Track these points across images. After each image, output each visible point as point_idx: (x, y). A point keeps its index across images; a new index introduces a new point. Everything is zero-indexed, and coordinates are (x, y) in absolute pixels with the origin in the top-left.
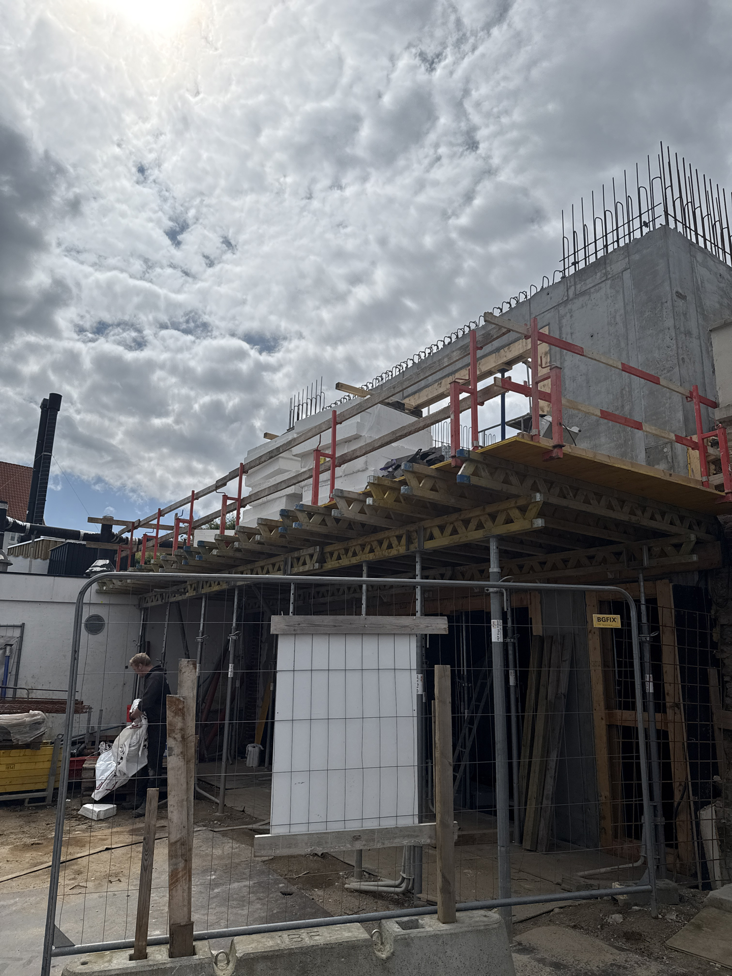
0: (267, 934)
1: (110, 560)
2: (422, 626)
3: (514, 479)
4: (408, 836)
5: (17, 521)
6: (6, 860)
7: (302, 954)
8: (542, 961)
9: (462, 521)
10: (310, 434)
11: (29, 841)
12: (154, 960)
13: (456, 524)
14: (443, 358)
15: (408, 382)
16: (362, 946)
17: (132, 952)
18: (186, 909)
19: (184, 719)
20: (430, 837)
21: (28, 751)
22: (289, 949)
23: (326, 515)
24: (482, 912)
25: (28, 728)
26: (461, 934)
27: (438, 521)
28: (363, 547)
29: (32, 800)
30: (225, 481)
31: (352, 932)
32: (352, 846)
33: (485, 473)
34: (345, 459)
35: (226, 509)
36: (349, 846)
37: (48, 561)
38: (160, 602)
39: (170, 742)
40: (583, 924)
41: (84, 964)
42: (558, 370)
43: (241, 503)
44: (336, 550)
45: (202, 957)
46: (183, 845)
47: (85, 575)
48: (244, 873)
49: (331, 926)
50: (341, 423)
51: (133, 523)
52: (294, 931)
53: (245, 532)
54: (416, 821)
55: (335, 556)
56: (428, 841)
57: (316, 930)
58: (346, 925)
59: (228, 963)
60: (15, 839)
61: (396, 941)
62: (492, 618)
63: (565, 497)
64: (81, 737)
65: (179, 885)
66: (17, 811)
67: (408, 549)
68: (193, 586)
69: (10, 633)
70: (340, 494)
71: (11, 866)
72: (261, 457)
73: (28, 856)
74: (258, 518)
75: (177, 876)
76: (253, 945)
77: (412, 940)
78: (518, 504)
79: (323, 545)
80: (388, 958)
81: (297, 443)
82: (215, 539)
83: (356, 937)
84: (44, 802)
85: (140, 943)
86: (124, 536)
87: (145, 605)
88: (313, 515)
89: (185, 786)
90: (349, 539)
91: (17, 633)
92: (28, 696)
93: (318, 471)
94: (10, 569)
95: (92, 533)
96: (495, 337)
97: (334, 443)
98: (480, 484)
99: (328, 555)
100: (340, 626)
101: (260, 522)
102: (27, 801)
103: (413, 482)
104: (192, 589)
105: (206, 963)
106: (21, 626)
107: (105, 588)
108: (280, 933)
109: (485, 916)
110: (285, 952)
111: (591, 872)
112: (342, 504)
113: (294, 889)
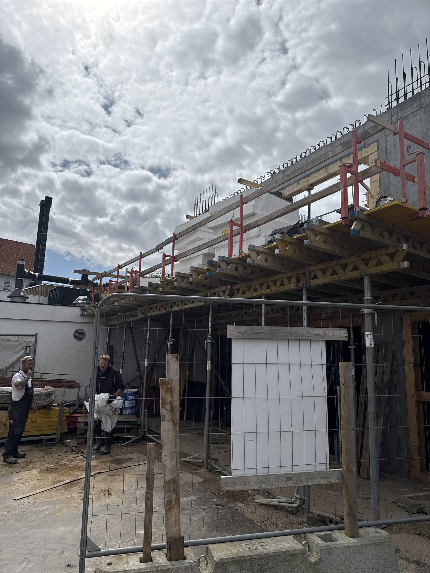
0: (230, 543)
1: (87, 296)
2: (330, 335)
3: (386, 234)
4: (324, 478)
5: (30, 272)
6: (37, 479)
7: (259, 559)
8: (406, 559)
9: (340, 265)
10: (223, 212)
11: (49, 466)
12: (158, 563)
13: (335, 268)
14: (328, 152)
15: (299, 171)
16: (300, 554)
17: (141, 555)
18: (177, 527)
19: (172, 395)
20: (338, 479)
21: (44, 411)
22: (250, 556)
23: (238, 264)
24: (373, 529)
25: (44, 397)
26: (365, 546)
27: (321, 266)
28: (262, 285)
29: (48, 440)
30: (163, 246)
31: (289, 543)
32: (286, 484)
33: (368, 229)
34: (250, 227)
35: (165, 263)
36: (284, 484)
37: (48, 297)
38: (120, 322)
39: (163, 412)
40: (424, 533)
41: (110, 564)
42: (422, 155)
43: (174, 259)
44: (242, 288)
45: (191, 561)
46: (174, 483)
47: (72, 305)
48: (189, 491)
49: (273, 538)
50: (246, 203)
51: (102, 273)
52: (248, 541)
53: (181, 276)
54: (328, 467)
55: (241, 291)
56: (337, 481)
57: (263, 541)
58: (283, 537)
59: (207, 564)
60: (40, 465)
61: (321, 550)
62: (366, 330)
63: (415, 248)
64: (73, 402)
65: (172, 511)
66: (39, 447)
67: (297, 286)
68: (142, 312)
69: (29, 339)
70: (253, 248)
71: (40, 483)
72: (188, 229)
73: (51, 477)
74: (191, 267)
75: (171, 504)
76: (224, 552)
77: (332, 549)
78: (388, 252)
79: (232, 284)
80: (317, 562)
81: (214, 218)
82: (160, 281)
83: (294, 548)
84: (54, 441)
85: (147, 550)
86: (95, 282)
87: (110, 324)
88: (229, 264)
89: (174, 442)
90: (251, 280)
91: (33, 339)
92: (41, 378)
93: (232, 234)
94: (27, 301)
95: (76, 280)
96: (372, 133)
97: (242, 217)
98: (365, 237)
99: (236, 291)
100: (274, 334)
101: (192, 269)
102: (44, 441)
103: (312, 237)
104: (141, 314)
105: (194, 565)
106: (35, 336)
107: (86, 313)
108: (239, 543)
109: (377, 532)
110: (248, 558)
111: (414, 495)
112: (254, 255)
113: (223, 502)
